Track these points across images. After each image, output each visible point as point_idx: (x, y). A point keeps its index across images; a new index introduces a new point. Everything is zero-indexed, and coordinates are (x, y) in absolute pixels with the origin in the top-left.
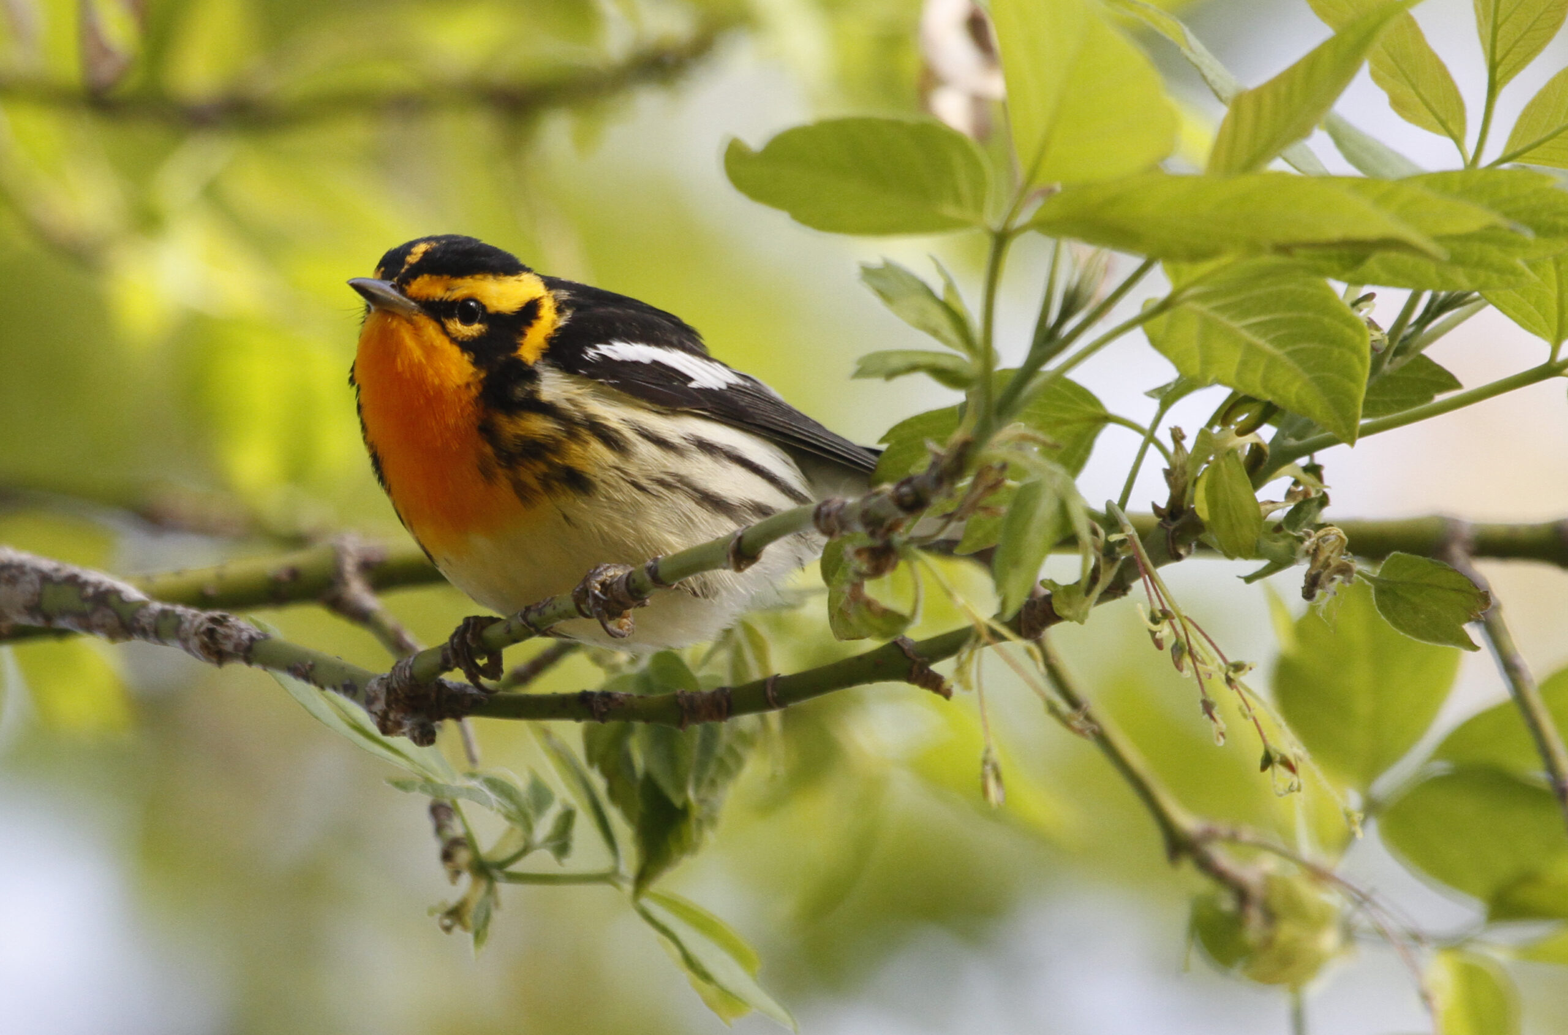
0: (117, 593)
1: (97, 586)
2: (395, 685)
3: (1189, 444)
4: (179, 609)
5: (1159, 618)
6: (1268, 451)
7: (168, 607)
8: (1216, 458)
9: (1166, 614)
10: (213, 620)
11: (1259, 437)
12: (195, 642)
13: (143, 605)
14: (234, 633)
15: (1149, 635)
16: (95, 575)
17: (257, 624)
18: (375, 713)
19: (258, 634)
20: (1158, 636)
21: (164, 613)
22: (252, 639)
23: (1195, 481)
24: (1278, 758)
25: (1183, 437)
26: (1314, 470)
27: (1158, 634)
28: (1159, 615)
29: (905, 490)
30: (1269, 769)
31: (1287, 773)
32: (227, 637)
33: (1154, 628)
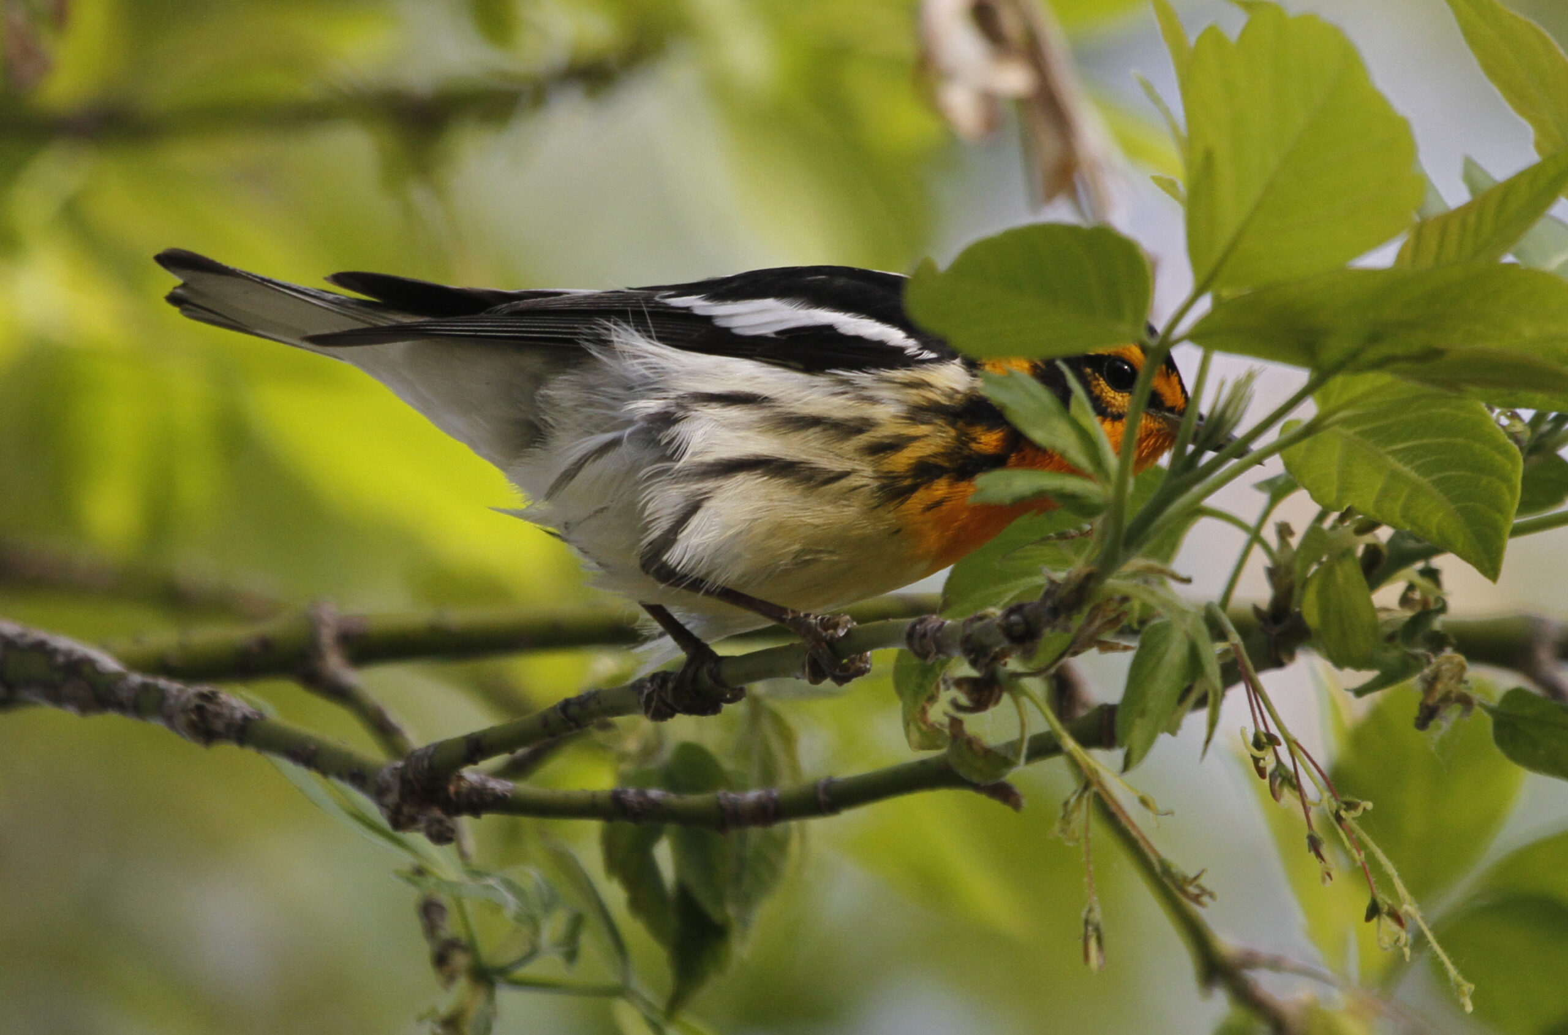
0: (89, 662)
1: (68, 653)
2: (410, 776)
3: (1295, 542)
4: (162, 683)
5: (1264, 743)
6: (1385, 552)
7: (150, 680)
8: (1330, 559)
9: (1272, 740)
10: (202, 696)
11: (1377, 537)
12: (181, 720)
13: (119, 677)
14: (226, 711)
15: (1251, 761)
16: (63, 642)
17: (248, 701)
18: (387, 807)
19: (252, 713)
20: (1262, 763)
21: (145, 687)
22: (246, 719)
23: (1305, 583)
24: (1386, 908)
25: (1291, 533)
26: (1432, 574)
27: (1262, 761)
28: (1264, 739)
29: (1014, 618)
30: (1375, 920)
31: (1395, 927)
32: (218, 715)
33: (1258, 754)
